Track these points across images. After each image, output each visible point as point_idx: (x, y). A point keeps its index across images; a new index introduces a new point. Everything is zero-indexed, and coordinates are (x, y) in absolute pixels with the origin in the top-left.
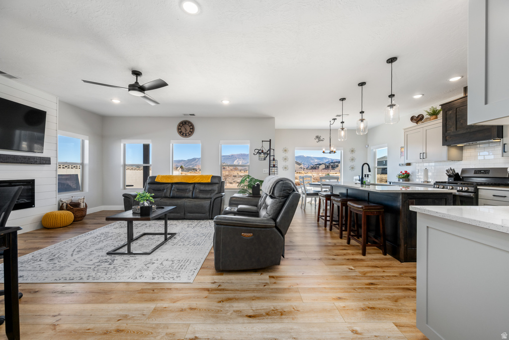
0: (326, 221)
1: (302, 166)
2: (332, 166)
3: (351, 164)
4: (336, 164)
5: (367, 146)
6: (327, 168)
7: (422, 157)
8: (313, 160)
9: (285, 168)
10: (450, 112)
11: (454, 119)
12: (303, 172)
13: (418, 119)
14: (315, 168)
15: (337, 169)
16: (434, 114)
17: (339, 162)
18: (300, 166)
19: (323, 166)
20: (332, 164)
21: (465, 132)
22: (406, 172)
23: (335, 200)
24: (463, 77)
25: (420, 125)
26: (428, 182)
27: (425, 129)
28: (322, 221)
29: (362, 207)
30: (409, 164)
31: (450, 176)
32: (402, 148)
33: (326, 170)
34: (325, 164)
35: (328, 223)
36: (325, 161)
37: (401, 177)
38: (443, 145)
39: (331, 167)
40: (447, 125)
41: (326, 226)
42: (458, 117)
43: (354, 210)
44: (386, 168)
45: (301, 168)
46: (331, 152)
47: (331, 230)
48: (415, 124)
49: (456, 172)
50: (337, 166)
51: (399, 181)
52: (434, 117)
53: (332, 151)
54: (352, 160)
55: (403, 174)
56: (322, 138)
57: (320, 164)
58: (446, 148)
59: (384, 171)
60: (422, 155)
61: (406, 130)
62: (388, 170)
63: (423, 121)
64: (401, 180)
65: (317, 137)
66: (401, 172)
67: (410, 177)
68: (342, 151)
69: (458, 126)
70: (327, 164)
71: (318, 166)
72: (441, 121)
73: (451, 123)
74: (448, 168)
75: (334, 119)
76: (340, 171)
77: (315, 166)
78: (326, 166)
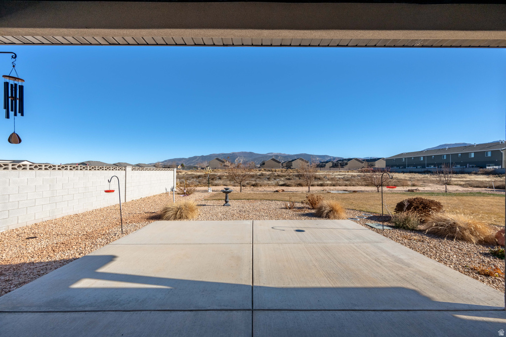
2: (340, 164)
19: (330, 164)
20: (340, 162)
33: (334, 169)
57: (327, 162)
77: (321, 164)
78: (333, 164)
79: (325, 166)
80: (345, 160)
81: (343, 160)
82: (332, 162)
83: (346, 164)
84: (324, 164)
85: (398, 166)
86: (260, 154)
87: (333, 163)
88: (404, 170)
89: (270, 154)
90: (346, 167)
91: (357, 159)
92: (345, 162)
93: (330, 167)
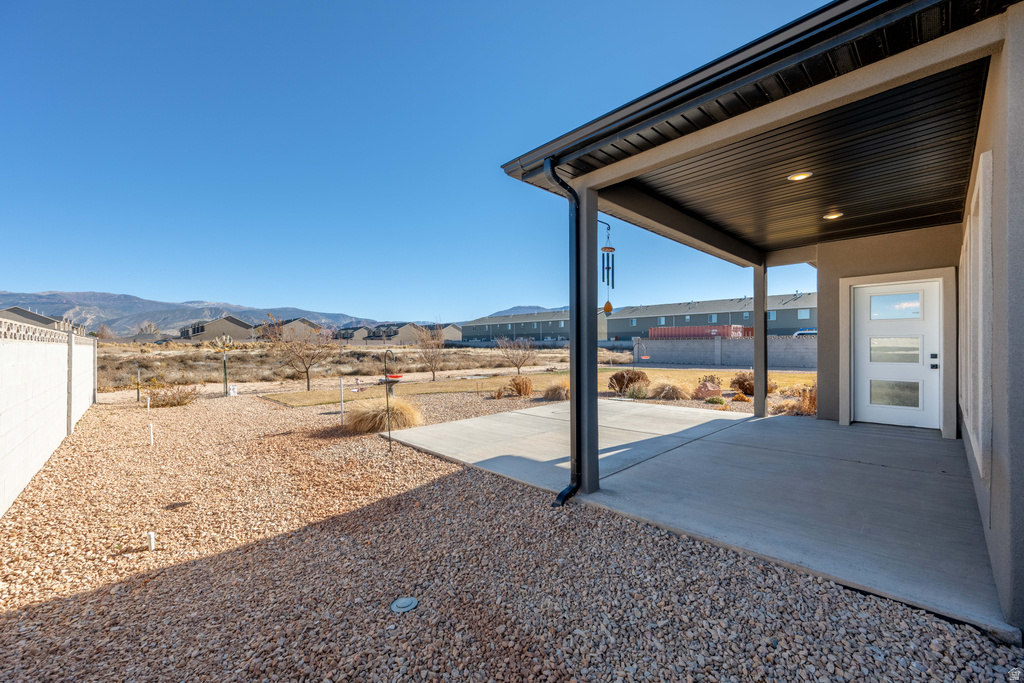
2: (384, 332)
19: (363, 333)
77: (343, 332)
78: (369, 333)
79: (352, 336)
80: (393, 325)
81: (389, 326)
82: (367, 328)
83: (396, 333)
84: (350, 331)
85: (479, 338)
86: (162, 304)
87: (369, 331)
88: (487, 343)
89: (195, 305)
90: (395, 339)
91: (413, 325)
92: (394, 328)
93: (364, 339)
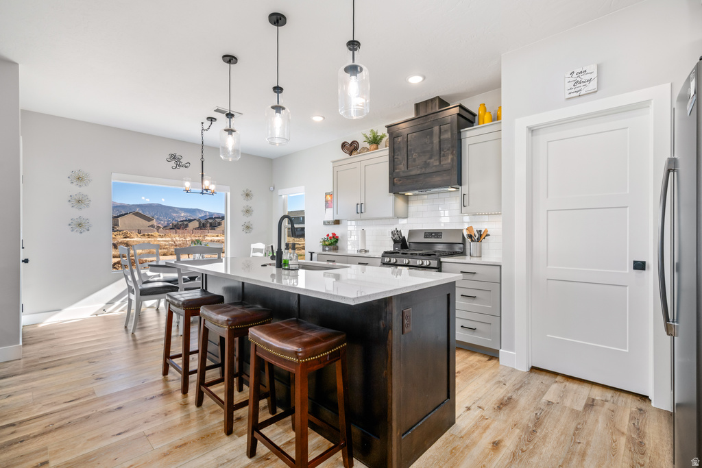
0: (186, 373)
1: (154, 222)
3: (245, 219)
4: (218, 220)
5: (272, 188)
6: (202, 226)
7: (359, 211)
8: (177, 213)
9: (80, 225)
10: (399, 140)
11: (405, 151)
12: (156, 234)
13: (351, 148)
14: (179, 226)
15: (219, 229)
16: (375, 141)
17: (223, 218)
18: (151, 223)
21: (419, 172)
22: (334, 234)
23: (211, 319)
24: (424, 78)
25: (356, 157)
26: (366, 251)
27: (364, 163)
28: (175, 376)
29: (296, 352)
30: (337, 222)
31: (395, 241)
32: (326, 194)
33: (200, 231)
34: (199, 220)
35: (194, 378)
36: (199, 215)
37: (327, 243)
38: (390, 192)
39: (208, 225)
40: (396, 160)
41: (185, 390)
42: (409, 148)
43: (270, 355)
44: (304, 228)
45: (152, 226)
46: (204, 191)
47: (199, 403)
48: (348, 156)
49: (403, 235)
50: (220, 224)
51: (324, 250)
52: (374, 146)
53: (207, 190)
54: (247, 211)
55: (330, 238)
56: (184, 161)
57: (190, 221)
58: (392, 196)
59: (299, 233)
60: (359, 206)
61: (337, 164)
62: (305, 230)
63: (358, 151)
64: (327, 249)
65: (173, 157)
66: (328, 235)
67: (339, 244)
68: (229, 194)
69: (410, 163)
70: (203, 221)
71: (185, 223)
72: (387, 152)
73: (401, 157)
74: (393, 229)
75: (212, 119)
76: (223, 233)
93: (195, 229)
